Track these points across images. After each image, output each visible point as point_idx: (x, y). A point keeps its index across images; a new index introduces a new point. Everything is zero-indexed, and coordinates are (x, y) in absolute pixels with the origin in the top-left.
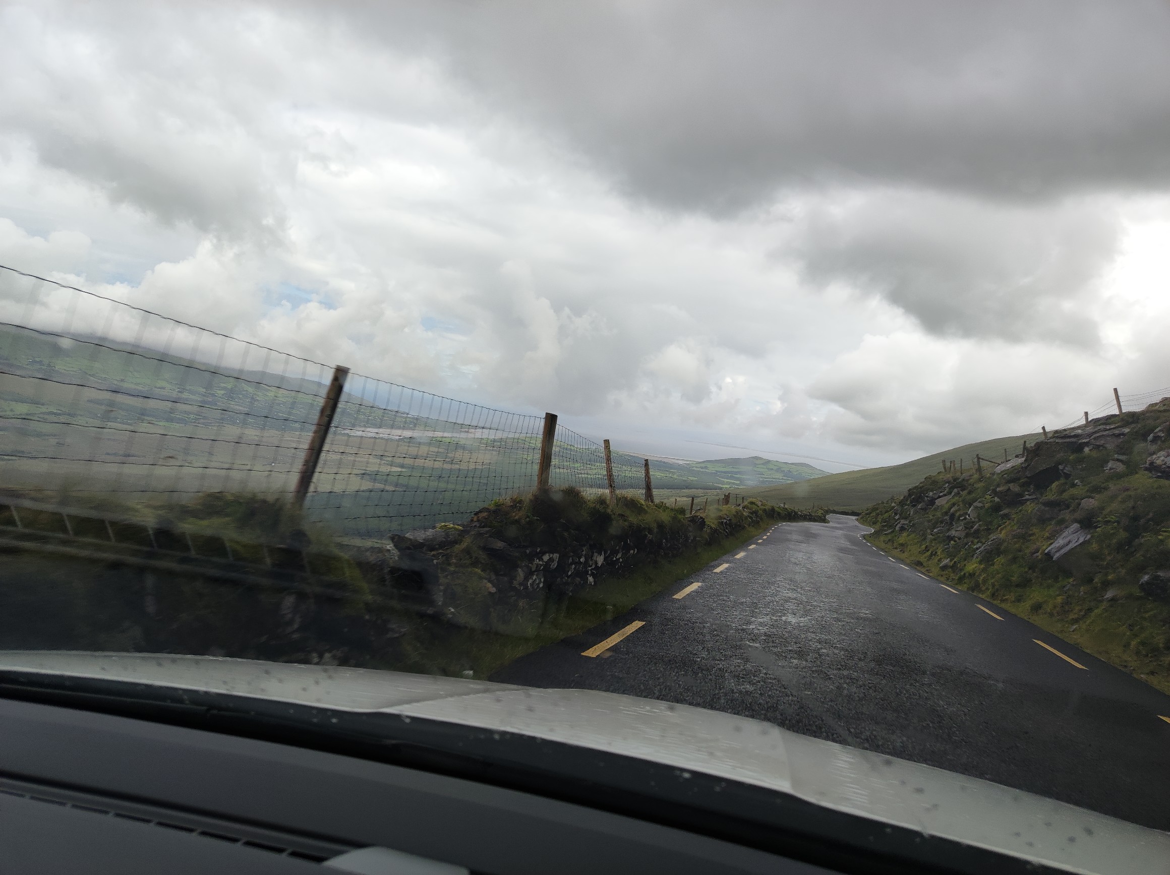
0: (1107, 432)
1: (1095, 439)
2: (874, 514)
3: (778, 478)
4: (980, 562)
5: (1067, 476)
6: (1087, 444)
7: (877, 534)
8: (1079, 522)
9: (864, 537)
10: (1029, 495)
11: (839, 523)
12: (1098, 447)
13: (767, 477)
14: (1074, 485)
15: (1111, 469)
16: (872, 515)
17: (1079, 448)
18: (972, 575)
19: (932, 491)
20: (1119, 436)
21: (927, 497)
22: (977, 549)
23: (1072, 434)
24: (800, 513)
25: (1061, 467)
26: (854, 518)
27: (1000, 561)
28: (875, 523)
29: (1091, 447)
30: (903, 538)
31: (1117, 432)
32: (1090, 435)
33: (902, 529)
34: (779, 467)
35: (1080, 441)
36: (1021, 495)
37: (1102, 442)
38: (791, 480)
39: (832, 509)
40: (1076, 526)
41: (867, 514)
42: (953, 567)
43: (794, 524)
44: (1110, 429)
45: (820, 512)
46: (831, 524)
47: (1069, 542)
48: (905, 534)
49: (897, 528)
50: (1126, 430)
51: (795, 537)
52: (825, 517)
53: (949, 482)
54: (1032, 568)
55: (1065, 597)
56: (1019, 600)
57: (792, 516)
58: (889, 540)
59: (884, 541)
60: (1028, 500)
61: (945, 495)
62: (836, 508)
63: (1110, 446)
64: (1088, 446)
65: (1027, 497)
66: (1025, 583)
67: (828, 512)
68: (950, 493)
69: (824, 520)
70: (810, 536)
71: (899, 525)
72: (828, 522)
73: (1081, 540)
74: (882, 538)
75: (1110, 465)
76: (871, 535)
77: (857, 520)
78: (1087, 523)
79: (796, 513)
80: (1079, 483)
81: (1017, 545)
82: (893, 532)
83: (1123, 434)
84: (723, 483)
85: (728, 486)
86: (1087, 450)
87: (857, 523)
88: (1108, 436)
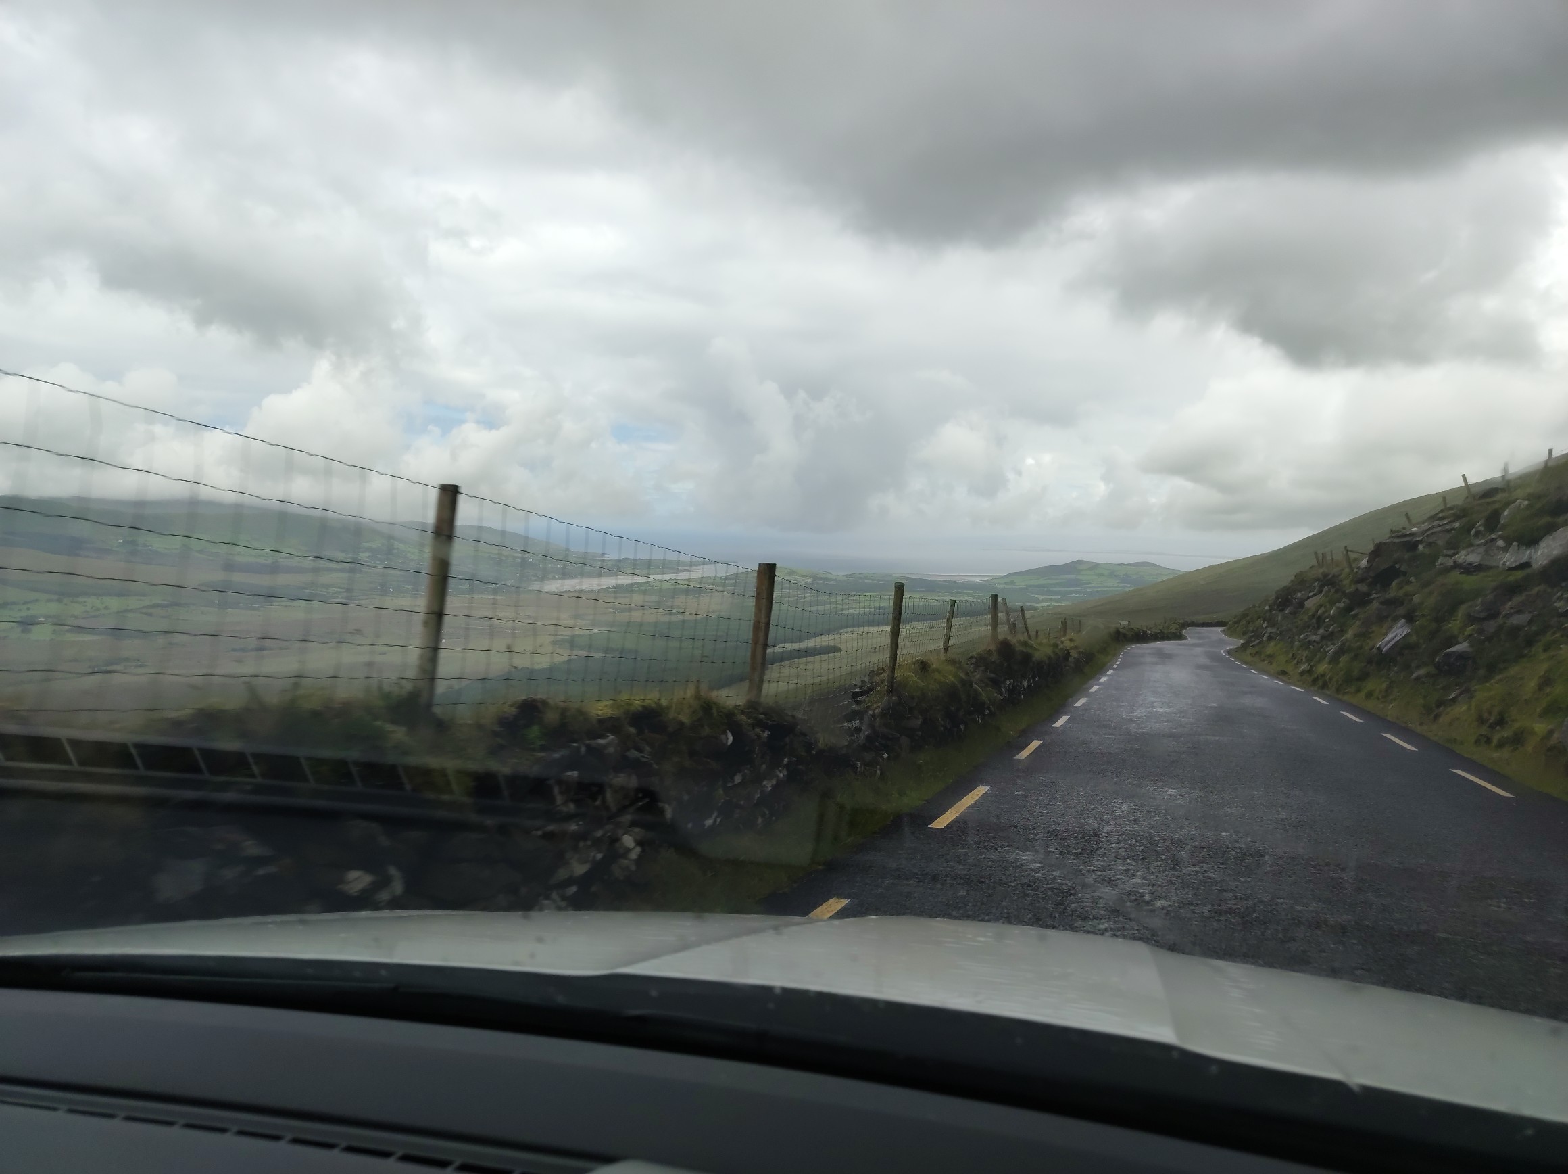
0: (1440, 528)
1: (1427, 536)
2: (1243, 622)
3: (1113, 587)
4: (1330, 663)
5: (1405, 574)
6: (1420, 542)
7: (1244, 647)
8: (1404, 617)
9: (1229, 652)
10: (1376, 594)
11: (1199, 638)
12: (1430, 544)
13: (1096, 586)
14: (1409, 582)
15: (1441, 564)
16: (1241, 624)
17: (1412, 546)
18: (1323, 675)
19: (1300, 592)
20: (1449, 531)
21: (1295, 599)
22: (1329, 651)
23: (1408, 533)
24: (1149, 632)
25: (1397, 566)
26: (1219, 629)
27: (1344, 659)
28: (1244, 634)
29: (1424, 544)
30: (1271, 648)
31: (1448, 527)
32: (1423, 532)
33: (1270, 638)
34: (1111, 571)
35: (1414, 540)
36: (1370, 595)
37: (1435, 539)
38: (1130, 587)
39: (1189, 621)
40: (1403, 621)
41: (1235, 623)
42: (1310, 672)
43: (1145, 645)
44: (1443, 525)
45: (1174, 629)
46: (1189, 641)
47: (1396, 636)
48: (1272, 644)
49: (1265, 638)
50: (1457, 525)
51: (1149, 659)
52: (1180, 632)
53: (1318, 579)
54: (1370, 662)
55: (1388, 683)
56: (1358, 691)
57: (1141, 637)
58: (1257, 652)
59: (1251, 654)
60: (1373, 599)
61: (1314, 595)
62: (1195, 619)
63: (1440, 543)
64: (1421, 544)
65: (1375, 596)
66: (1364, 676)
67: (1185, 625)
68: (1320, 592)
69: (1178, 636)
70: (1164, 657)
71: (1266, 635)
72: (1185, 638)
73: (1405, 633)
74: (1249, 651)
75: (1440, 561)
76: (1236, 650)
77: (1223, 631)
78: (1410, 618)
79: (1145, 632)
80: (1413, 580)
81: (1358, 644)
82: (1260, 642)
83: (1454, 529)
84: (1037, 601)
85: (1045, 604)
86: (1421, 547)
87: (1223, 636)
88: (1440, 532)
